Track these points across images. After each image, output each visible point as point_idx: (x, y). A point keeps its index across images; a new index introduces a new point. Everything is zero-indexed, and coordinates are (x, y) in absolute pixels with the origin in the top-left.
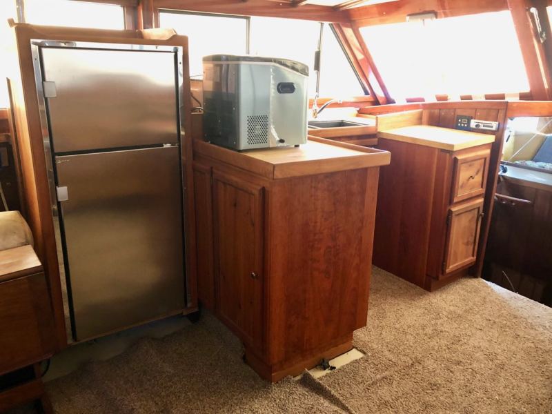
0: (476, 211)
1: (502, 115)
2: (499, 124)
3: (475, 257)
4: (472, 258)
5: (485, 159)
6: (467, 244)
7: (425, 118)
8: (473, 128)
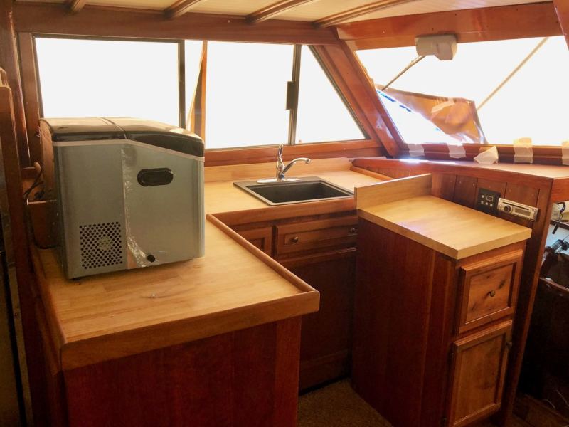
0: (500, 341)
1: (543, 197)
2: (539, 211)
3: (499, 404)
4: (494, 405)
5: (515, 265)
6: (486, 386)
7: (436, 185)
8: (502, 212)
